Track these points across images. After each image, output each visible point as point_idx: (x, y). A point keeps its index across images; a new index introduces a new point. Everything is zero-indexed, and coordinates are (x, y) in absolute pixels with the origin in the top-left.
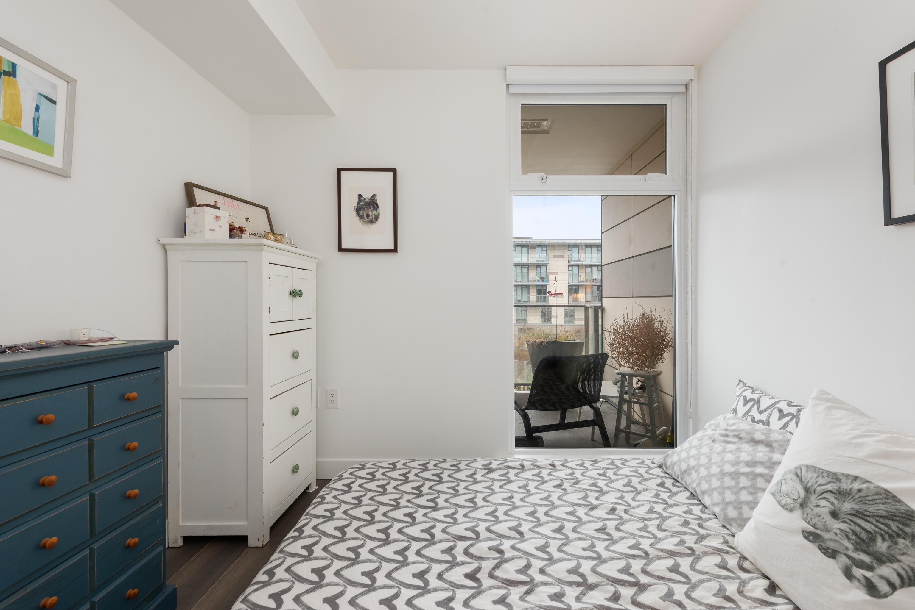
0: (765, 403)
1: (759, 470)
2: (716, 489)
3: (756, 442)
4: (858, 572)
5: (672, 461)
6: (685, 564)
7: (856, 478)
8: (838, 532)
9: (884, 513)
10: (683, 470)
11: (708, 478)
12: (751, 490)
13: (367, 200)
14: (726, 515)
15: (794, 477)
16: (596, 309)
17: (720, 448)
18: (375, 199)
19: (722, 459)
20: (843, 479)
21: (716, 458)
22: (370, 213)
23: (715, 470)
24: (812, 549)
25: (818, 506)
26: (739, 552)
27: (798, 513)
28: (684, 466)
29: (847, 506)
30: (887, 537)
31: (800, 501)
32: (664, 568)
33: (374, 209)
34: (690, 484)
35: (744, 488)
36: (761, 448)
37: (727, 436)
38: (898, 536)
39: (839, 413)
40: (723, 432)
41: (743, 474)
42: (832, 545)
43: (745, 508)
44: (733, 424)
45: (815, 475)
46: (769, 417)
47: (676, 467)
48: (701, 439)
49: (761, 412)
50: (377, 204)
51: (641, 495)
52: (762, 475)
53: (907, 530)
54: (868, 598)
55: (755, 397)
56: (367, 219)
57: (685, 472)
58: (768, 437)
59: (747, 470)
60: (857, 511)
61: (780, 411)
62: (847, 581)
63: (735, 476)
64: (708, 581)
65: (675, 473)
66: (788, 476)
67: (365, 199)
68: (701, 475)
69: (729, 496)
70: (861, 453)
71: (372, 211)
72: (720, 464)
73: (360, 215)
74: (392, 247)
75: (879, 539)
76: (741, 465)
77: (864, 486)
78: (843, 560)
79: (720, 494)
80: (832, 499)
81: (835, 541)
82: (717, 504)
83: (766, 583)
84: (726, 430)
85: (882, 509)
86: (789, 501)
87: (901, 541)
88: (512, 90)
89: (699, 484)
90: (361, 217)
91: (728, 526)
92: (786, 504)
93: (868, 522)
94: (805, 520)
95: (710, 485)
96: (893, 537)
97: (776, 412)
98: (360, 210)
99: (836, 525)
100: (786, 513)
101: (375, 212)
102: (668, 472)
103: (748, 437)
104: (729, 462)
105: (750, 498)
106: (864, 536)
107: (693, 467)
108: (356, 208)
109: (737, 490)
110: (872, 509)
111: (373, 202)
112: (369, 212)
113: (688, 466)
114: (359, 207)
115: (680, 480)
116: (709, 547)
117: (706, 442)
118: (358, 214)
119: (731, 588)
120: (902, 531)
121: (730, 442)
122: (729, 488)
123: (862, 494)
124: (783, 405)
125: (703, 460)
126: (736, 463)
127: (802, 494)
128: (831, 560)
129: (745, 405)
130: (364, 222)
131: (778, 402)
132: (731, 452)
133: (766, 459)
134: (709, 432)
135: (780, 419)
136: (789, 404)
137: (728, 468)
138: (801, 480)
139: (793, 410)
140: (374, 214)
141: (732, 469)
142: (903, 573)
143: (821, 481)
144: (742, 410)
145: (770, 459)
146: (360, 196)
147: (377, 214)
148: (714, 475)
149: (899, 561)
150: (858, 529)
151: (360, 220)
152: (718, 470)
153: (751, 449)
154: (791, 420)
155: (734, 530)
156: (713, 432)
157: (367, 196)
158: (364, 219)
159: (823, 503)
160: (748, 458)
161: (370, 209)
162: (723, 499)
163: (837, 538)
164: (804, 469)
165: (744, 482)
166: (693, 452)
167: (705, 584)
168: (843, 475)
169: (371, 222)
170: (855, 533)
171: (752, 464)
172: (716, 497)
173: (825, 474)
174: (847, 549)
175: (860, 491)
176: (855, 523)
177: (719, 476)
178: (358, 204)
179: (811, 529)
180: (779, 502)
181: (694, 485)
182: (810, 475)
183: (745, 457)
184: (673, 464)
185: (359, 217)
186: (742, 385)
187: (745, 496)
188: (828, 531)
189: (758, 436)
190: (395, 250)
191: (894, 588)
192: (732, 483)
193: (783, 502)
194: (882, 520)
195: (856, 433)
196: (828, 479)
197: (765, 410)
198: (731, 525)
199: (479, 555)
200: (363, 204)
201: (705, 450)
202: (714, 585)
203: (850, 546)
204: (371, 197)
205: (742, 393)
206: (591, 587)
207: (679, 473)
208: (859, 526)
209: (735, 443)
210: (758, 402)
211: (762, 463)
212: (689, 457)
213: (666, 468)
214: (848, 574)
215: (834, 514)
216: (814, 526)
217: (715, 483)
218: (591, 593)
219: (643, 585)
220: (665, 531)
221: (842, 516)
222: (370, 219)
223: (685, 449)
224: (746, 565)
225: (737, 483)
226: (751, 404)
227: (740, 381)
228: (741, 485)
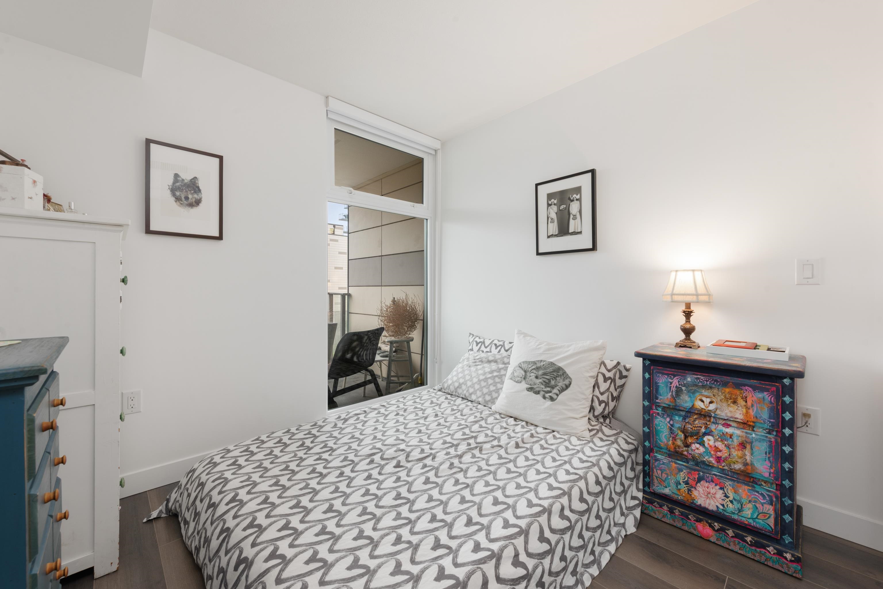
0: (487, 343)
1: (495, 374)
2: (478, 389)
3: (489, 362)
4: (547, 395)
5: (448, 385)
6: (483, 423)
7: (541, 361)
8: (539, 383)
9: (552, 371)
10: (456, 387)
11: (472, 386)
12: (494, 384)
13: (186, 181)
14: (485, 400)
15: (519, 368)
16: (343, 296)
17: (475, 369)
18: (197, 182)
19: (477, 374)
20: (537, 363)
21: (474, 374)
22: (190, 196)
23: (475, 380)
24: (531, 394)
25: (530, 376)
26: (498, 412)
27: (523, 382)
28: (456, 385)
29: (541, 372)
30: (554, 379)
31: (523, 377)
32: (477, 428)
33: (195, 192)
34: (461, 393)
35: (491, 384)
36: (493, 364)
37: (475, 362)
38: (557, 377)
39: (528, 338)
40: (474, 361)
41: (489, 378)
42: (537, 389)
43: (494, 394)
44: (477, 356)
45: (527, 365)
46: (491, 349)
47: (451, 387)
48: (463, 368)
49: (486, 347)
50: (198, 187)
51: (442, 405)
52: (497, 376)
53: (559, 374)
54: (551, 402)
55: (482, 340)
56: (185, 202)
57: (458, 387)
58: (495, 358)
59: (490, 375)
60: (544, 373)
61: (496, 345)
62: (544, 400)
63: (485, 380)
64: (495, 425)
65: (451, 391)
66: (516, 369)
67: (183, 180)
68: (468, 385)
69: (485, 391)
70: (541, 351)
71: (192, 194)
72: (477, 377)
73: (176, 195)
74: (217, 234)
75: (552, 380)
76: (487, 374)
77: (544, 363)
78: (542, 393)
79: (480, 391)
80: (535, 372)
81: (538, 387)
82: (480, 397)
83: (513, 419)
84: (475, 359)
85: (551, 369)
86: (519, 379)
87: (558, 378)
88: (330, 116)
89: (468, 391)
90: (178, 199)
91: (487, 405)
92: (518, 381)
93: (547, 375)
94: (526, 384)
95: (474, 389)
96: (555, 378)
97: (493, 345)
98: (176, 191)
99: (538, 381)
100: (518, 384)
101: (196, 196)
102: (446, 391)
103: (486, 360)
104: (481, 374)
105: (494, 388)
106: (547, 381)
107: (463, 383)
108: (170, 187)
109: (488, 386)
110: (548, 370)
111: (194, 184)
112: (188, 194)
113: (459, 383)
114: (174, 187)
115: (454, 393)
116: (487, 414)
117: (466, 368)
118: (174, 195)
119: (504, 425)
120: (558, 375)
121: (478, 365)
122: (484, 386)
123: (544, 366)
124: (496, 342)
125: (468, 377)
126: (485, 374)
127: (524, 373)
128: (538, 395)
129: (477, 346)
130: (181, 204)
131: (493, 341)
132: (480, 369)
133: (496, 368)
134: (466, 363)
135: (496, 348)
136: (499, 341)
137: (482, 377)
138: (522, 369)
139: (501, 343)
140: (195, 197)
141: (484, 377)
142: (559, 389)
143: (530, 366)
144: (476, 348)
145: (498, 367)
146: (176, 176)
147: (199, 198)
148: (475, 383)
149: (558, 385)
150: (545, 380)
151: (176, 202)
152: (477, 380)
153: (489, 365)
154: (501, 348)
155: (490, 406)
156: (467, 362)
157: (187, 177)
158: (182, 201)
159: (532, 374)
160: (489, 370)
161: (189, 192)
162: (483, 393)
163: (539, 386)
164: (522, 364)
165: (490, 381)
166: (460, 375)
167: (495, 427)
168: (537, 361)
169: (191, 205)
170: (544, 382)
171: (492, 372)
172: (479, 393)
173: (531, 363)
174: (543, 388)
175: (543, 365)
176: (544, 378)
177: (478, 383)
178: (174, 183)
179: (529, 386)
180: (515, 381)
181: (465, 392)
182: (525, 365)
183: (487, 370)
184: (449, 386)
185: (174, 198)
186: (471, 336)
187: (492, 388)
188: (535, 384)
189: (491, 358)
190: (220, 238)
191: (557, 395)
192: (485, 384)
193: (517, 380)
194: (551, 373)
195: (537, 344)
196: (532, 364)
197: (488, 346)
198: (488, 404)
199: (391, 457)
200: (181, 185)
201: (467, 372)
202: (498, 426)
203: (543, 387)
204: (192, 179)
205: (474, 339)
206: (457, 445)
207: (454, 389)
208: (545, 378)
209: (480, 365)
210: (484, 342)
211: (495, 371)
212: (458, 379)
213: (445, 390)
214: (544, 397)
215: (537, 377)
216: (530, 385)
217: (477, 387)
218: (459, 447)
219: (475, 436)
220: (465, 415)
221: (539, 377)
222: (189, 202)
223: (455, 376)
224: (502, 416)
225: (488, 383)
226: (480, 344)
227: (470, 334)
228: (489, 383)
